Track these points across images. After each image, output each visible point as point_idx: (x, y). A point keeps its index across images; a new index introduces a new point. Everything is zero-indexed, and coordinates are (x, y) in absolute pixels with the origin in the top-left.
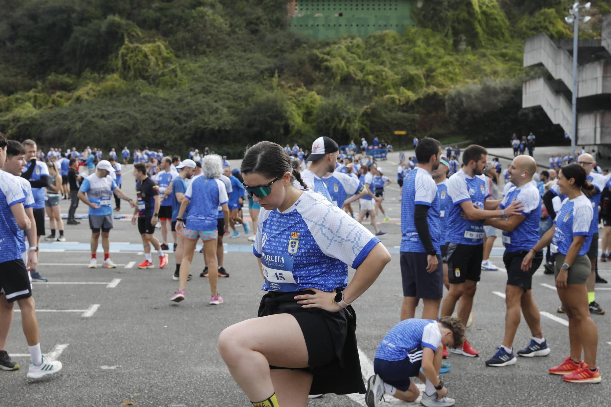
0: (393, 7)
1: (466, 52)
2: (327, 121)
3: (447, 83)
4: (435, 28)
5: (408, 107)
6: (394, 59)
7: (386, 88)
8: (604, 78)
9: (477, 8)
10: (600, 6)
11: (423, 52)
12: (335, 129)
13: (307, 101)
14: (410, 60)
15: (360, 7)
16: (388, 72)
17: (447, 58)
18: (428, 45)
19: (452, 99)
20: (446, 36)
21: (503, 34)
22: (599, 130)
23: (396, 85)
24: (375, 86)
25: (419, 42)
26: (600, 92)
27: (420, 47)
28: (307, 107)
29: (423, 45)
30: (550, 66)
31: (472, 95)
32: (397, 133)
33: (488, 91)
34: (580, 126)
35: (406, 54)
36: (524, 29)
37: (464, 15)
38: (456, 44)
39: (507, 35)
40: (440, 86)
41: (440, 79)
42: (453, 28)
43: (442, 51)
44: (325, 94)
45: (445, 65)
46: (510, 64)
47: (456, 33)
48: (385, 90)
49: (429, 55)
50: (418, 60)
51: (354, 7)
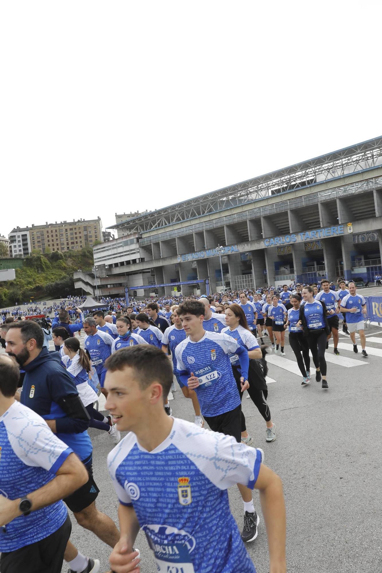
0: (17, 261)
1: (42, 273)
2: (12, 296)
3: (40, 282)
4: (31, 267)
5: (31, 290)
6: (22, 277)
7: (23, 285)
8: (101, 281)
9: (42, 260)
10: (73, 259)
11: (30, 274)
12: (16, 298)
13: (4, 291)
14: (27, 277)
15: (7, 262)
16: (23, 281)
17: (38, 275)
18: (31, 272)
19: (46, 287)
20: (35, 269)
21: (50, 268)
22: (101, 293)
23: (26, 284)
24: (20, 285)
25: (28, 271)
26: (100, 284)
27: (29, 273)
28: (4, 293)
29: (30, 272)
30: (83, 279)
31: (53, 286)
32: (31, 298)
33: (57, 284)
34: (95, 292)
35: (25, 275)
36: (55, 266)
37: (39, 263)
38: (38, 271)
39: (51, 268)
40: (39, 283)
41: (38, 281)
42: (37, 267)
43: (35, 274)
44: (8, 289)
45: (38, 277)
46: (55, 276)
47: (37, 268)
48: (23, 286)
49: (32, 275)
50: (29, 277)
51: (5, 262)
